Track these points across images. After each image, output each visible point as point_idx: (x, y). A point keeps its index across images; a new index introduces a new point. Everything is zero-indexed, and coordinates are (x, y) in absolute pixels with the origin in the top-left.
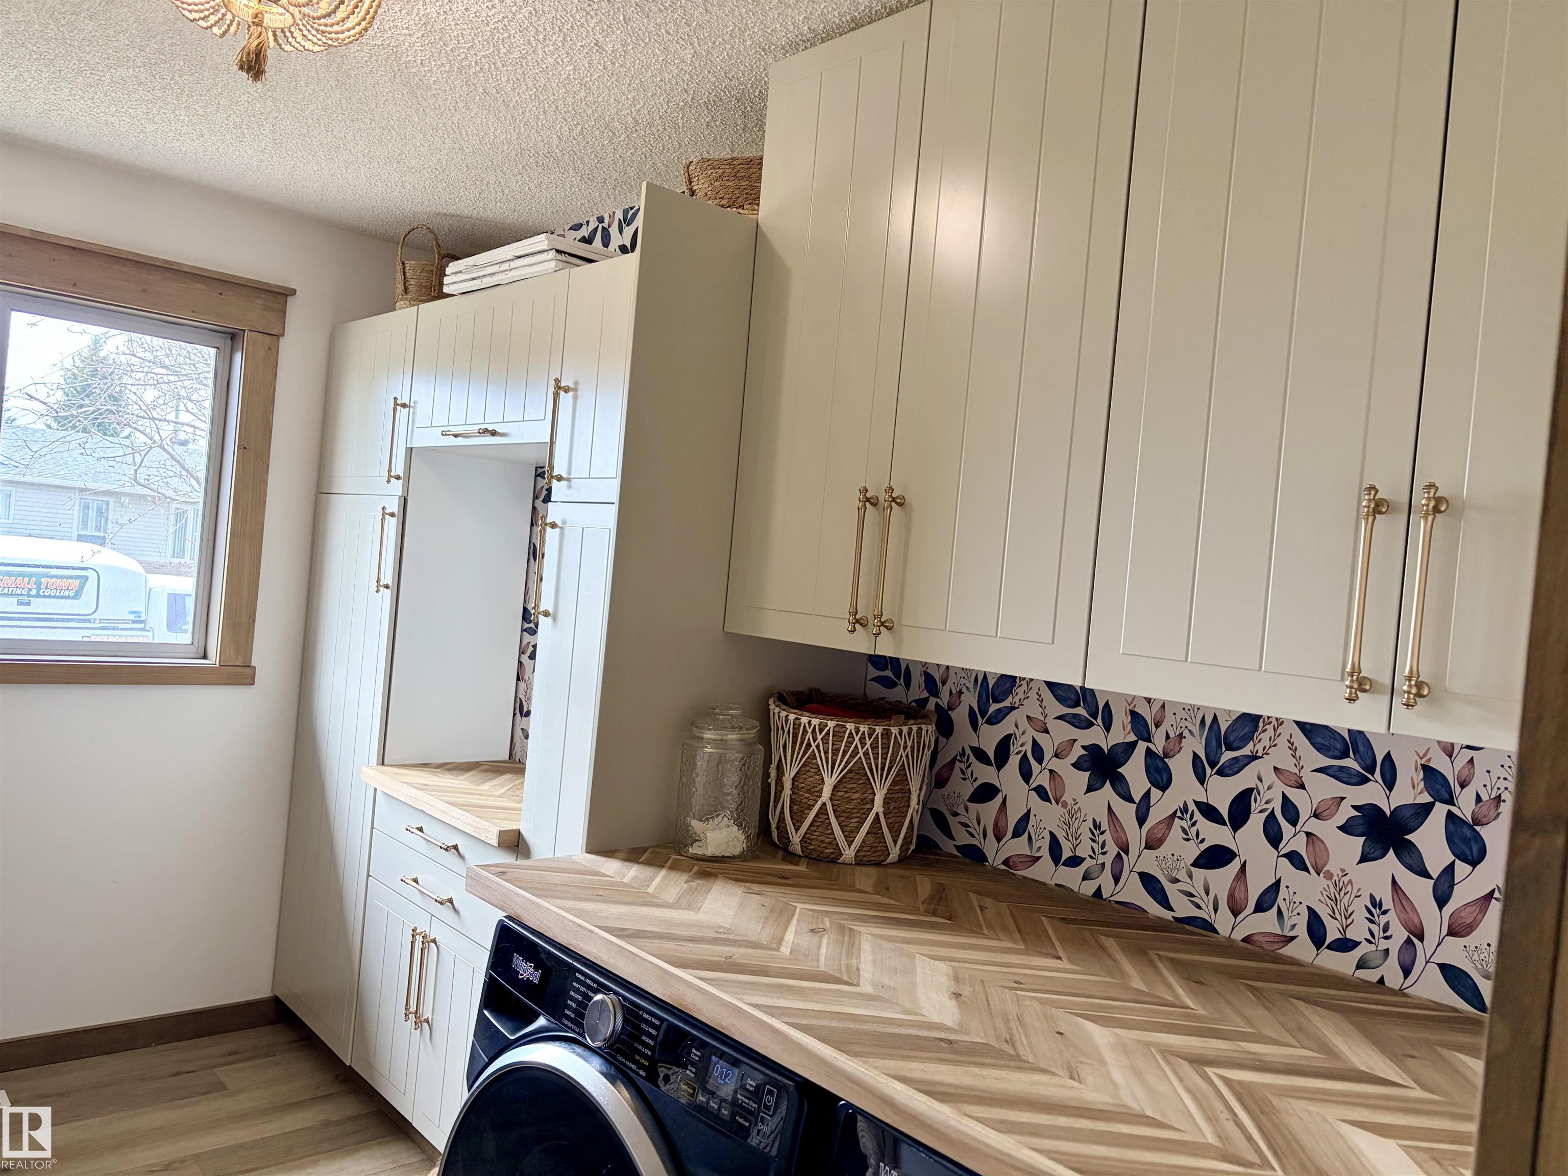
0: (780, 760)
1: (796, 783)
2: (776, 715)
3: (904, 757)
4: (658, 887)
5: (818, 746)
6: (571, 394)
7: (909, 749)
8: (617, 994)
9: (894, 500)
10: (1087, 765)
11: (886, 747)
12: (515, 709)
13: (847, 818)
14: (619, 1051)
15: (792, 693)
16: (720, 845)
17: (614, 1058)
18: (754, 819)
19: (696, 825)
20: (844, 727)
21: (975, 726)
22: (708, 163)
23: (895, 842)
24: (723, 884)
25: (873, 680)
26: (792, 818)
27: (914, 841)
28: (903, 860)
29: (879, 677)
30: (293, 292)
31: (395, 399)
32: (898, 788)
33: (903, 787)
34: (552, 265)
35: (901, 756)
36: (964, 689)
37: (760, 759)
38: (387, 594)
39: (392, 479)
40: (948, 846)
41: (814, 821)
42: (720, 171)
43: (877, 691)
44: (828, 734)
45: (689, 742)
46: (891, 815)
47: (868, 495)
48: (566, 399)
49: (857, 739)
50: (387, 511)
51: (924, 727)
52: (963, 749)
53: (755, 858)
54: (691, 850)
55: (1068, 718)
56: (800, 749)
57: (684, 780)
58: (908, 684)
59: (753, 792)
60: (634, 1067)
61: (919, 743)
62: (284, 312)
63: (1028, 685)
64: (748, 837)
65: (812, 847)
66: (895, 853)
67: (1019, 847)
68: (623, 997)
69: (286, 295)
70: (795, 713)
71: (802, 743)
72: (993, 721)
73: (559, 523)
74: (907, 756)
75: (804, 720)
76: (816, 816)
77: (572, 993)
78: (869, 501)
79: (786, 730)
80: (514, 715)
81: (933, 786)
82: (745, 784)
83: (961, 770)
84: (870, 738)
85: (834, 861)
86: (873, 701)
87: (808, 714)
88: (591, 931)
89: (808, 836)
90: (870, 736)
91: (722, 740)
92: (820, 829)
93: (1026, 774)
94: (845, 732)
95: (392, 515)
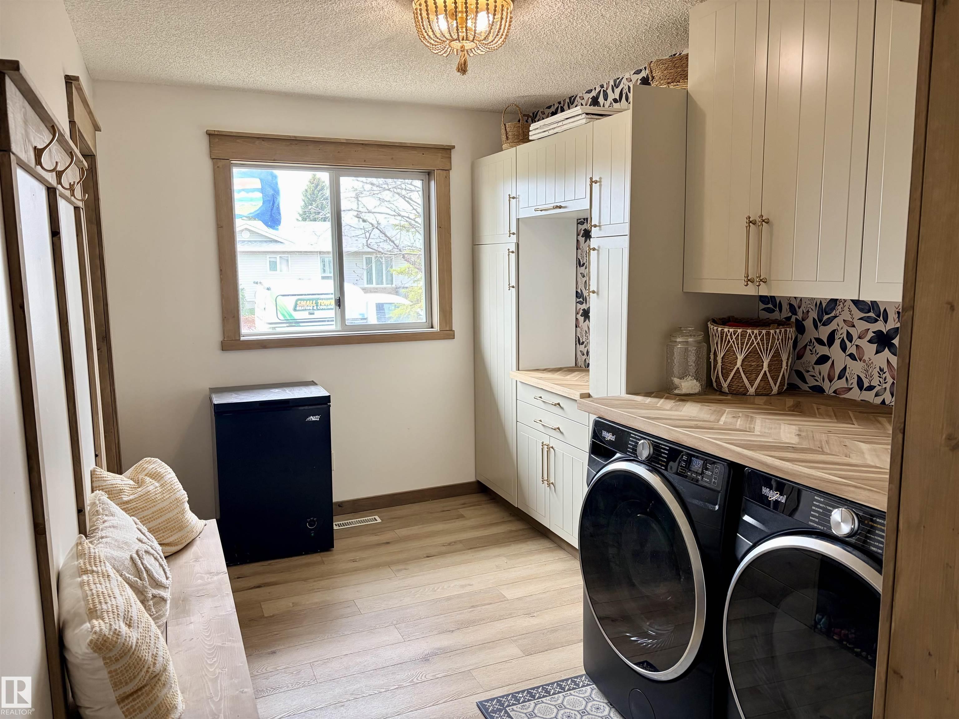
0: (715, 350)
1: (724, 360)
2: (712, 329)
3: (778, 344)
4: (661, 405)
5: (733, 342)
6: (598, 184)
7: (780, 340)
8: (649, 440)
9: (763, 221)
10: (876, 340)
11: (768, 340)
12: (576, 342)
13: (750, 374)
14: (652, 461)
15: (719, 319)
16: (688, 388)
17: (651, 464)
18: (704, 377)
19: (676, 380)
20: (746, 331)
21: (816, 327)
22: (660, 62)
23: (775, 384)
24: (691, 403)
25: (762, 310)
26: (722, 376)
27: (786, 385)
28: (779, 393)
29: (765, 308)
30: (454, 147)
31: (509, 195)
32: (775, 359)
33: (778, 358)
34: (584, 121)
35: (776, 344)
36: (810, 310)
37: (705, 349)
38: (514, 290)
39: (511, 235)
40: (805, 387)
41: (733, 376)
42: (667, 65)
43: (765, 315)
44: (738, 335)
45: (670, 344)
46: (772, 372)
47: (751, 220)
48: (596, 187)
49: (753, 337)
50: (510, 251)
51: (788, 329)
52: (811, 340)
53: (705, 394)
54: (675, 392)
55: (864, 319)
56: (724, 344)
57: (669, 361)
58: (781, 310)
59: (703, 364)
60: (660, 466)
61: (786, 337)
62: (451, 158)
63: (843, 304)
64: (701, 385)
65: (733, 389)
66: (775, 389)
67: (842, 384)
68: (652, 441)
69: (451, 149)
70: (721, 327)
71: (725, 341)
72: (826, 323)
73: (597, 248)
74: (779, 344)
75: (726, 330)
76: (734, 374)
77: (630, 442)
78: (751, 222)
79: (717, 336)
80: (576, 344)
81: (796, 359)
82: (698, 361)
83: (810, 350)
84: (759, 336)
85: (745, 394)
86: (763, 320)
87: (728, 327)
88: (636, 418)
89: (731, 384)
90: (760, 335)
91: (685, 342)
92: (737, 380)
93: (844, 348)
94: (747, 334)
95: (513, 252)
